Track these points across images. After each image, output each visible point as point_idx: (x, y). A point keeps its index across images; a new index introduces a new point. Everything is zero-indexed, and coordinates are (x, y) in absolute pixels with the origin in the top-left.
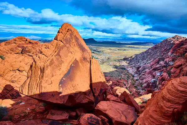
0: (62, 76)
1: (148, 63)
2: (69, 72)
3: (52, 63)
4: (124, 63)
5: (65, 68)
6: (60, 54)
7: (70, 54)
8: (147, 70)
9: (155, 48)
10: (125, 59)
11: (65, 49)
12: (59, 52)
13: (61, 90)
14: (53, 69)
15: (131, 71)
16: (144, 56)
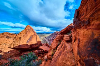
0: (28, 40)
1: (51, 38)
2: (30, 38)
3: (24, 36)
4: (45, 39)
5: (28, 37)
6: (27, 33)
7: (30, 33)
8: (51, 40)
9: (52, 34)
10: (45, 38)
11: (28, 32)
12: (26, 33)
13: (27, 44)
14: (24, 38)
15: (47, 41)
16: (50, 36)
